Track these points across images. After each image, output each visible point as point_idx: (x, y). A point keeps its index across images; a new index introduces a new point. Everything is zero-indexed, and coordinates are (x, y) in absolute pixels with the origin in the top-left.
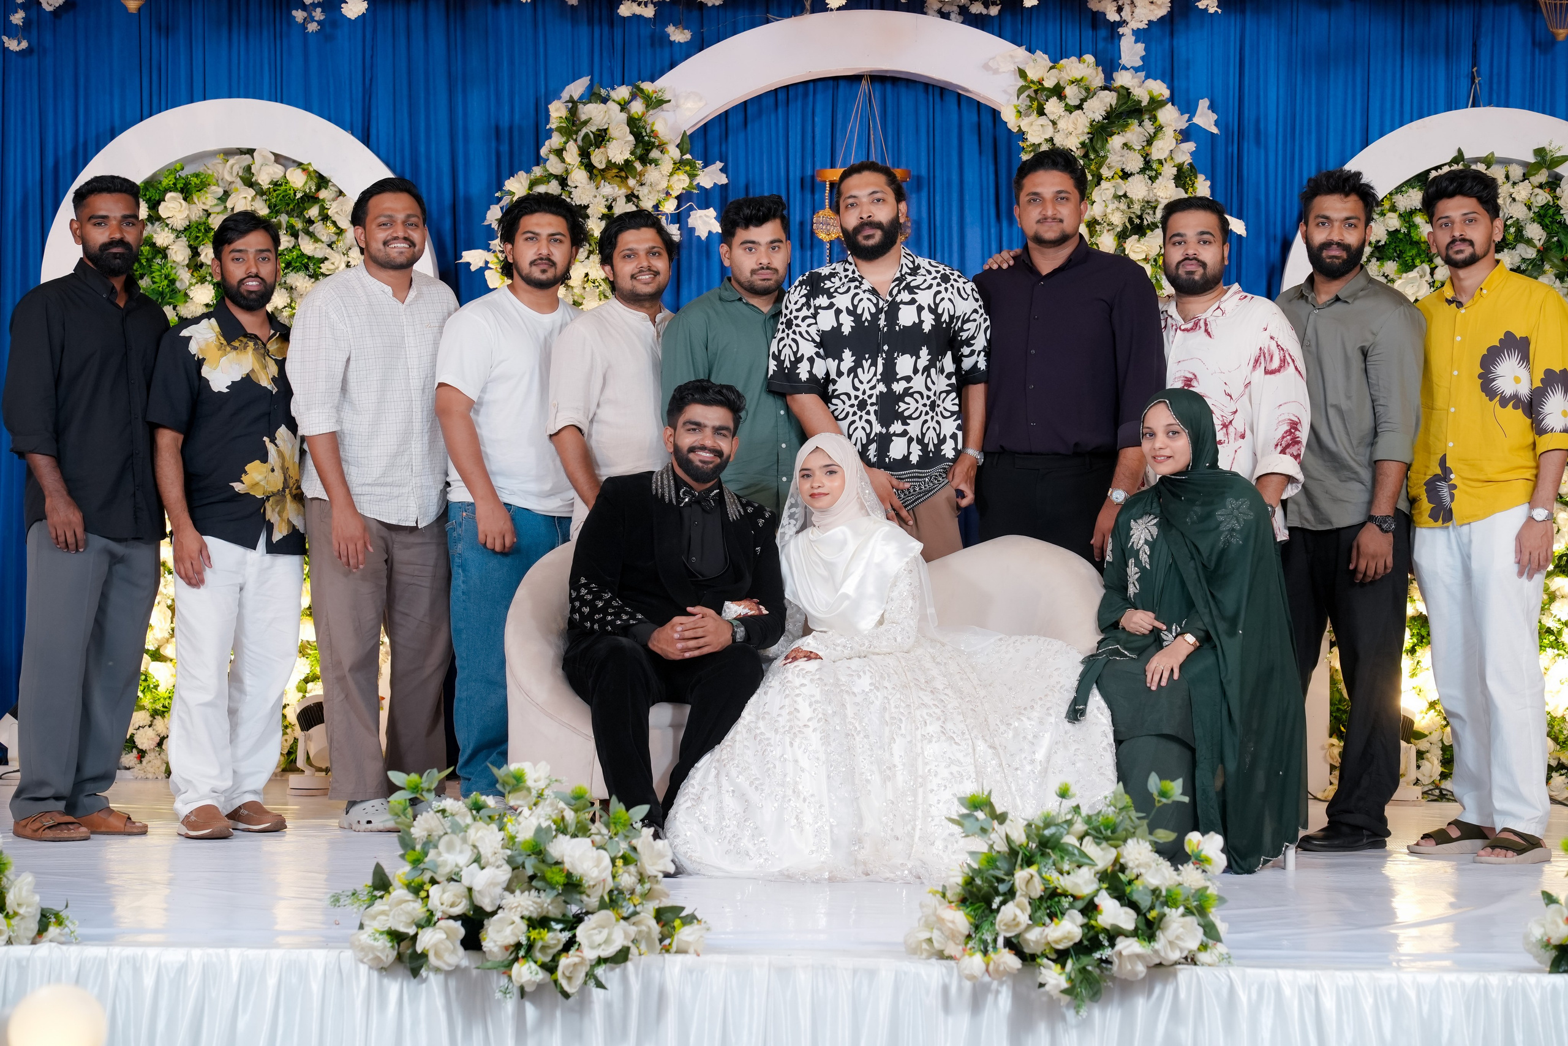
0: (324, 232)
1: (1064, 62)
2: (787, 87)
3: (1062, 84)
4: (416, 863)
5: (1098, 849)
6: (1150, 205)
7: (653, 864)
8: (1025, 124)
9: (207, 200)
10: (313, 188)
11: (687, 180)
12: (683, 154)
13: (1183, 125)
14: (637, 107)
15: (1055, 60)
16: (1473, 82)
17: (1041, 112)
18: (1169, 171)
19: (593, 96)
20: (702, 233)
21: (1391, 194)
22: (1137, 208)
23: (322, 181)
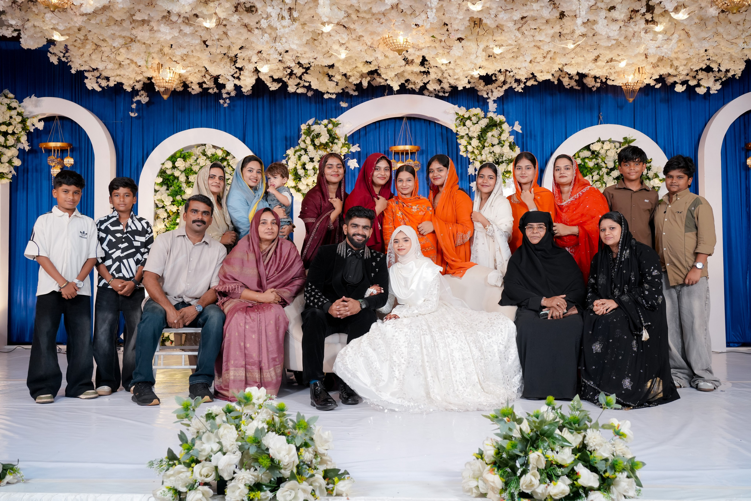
1: (471, 109)
2: (379, 122)
3: (471, 116)
4: (189, 449)
5: (572, 435)
6: (502, 155)
7: (323, 446)
8: (458, 129)
9: (191, 161)
10: (225, 155)
11: (347, 150)
12: (345, 141)
13: (511, 130)
14: (330, 126)
15: (468, 109)
16: (599, 118)
17: (464, 125)
18: (507, 144)
19: (316, 123)
20: (352, 167)
21: (578, 152)
22: (497, 156)
23: (228, 154)
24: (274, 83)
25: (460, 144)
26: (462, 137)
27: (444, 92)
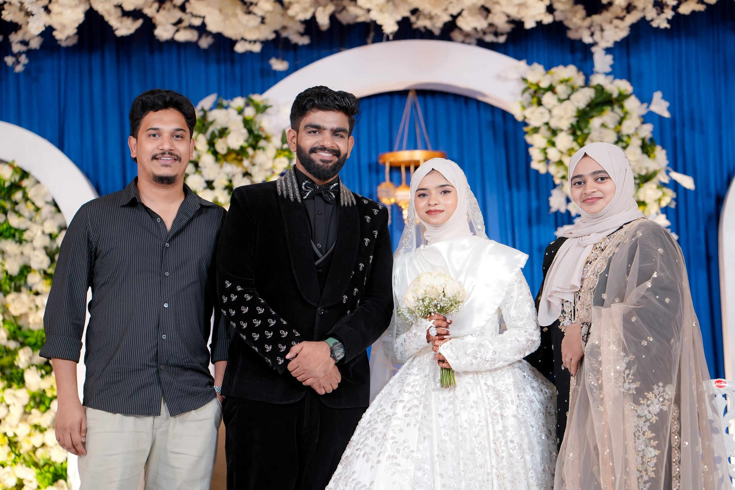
0: (26, 209)
1: (554, 70)
3: (554, 84)
8: (528, 113)
10: (17, 178)
12: (283, 144)
13: (645, 112)
14: (249, 112)
15: (548, 69)
17: (540, 104)
18: (635, 143)
19: (218, 105)
23: (25, 174)
24: (125, 19)
25: (531, 146)
26: (536, 130)
27: (496, 34)
